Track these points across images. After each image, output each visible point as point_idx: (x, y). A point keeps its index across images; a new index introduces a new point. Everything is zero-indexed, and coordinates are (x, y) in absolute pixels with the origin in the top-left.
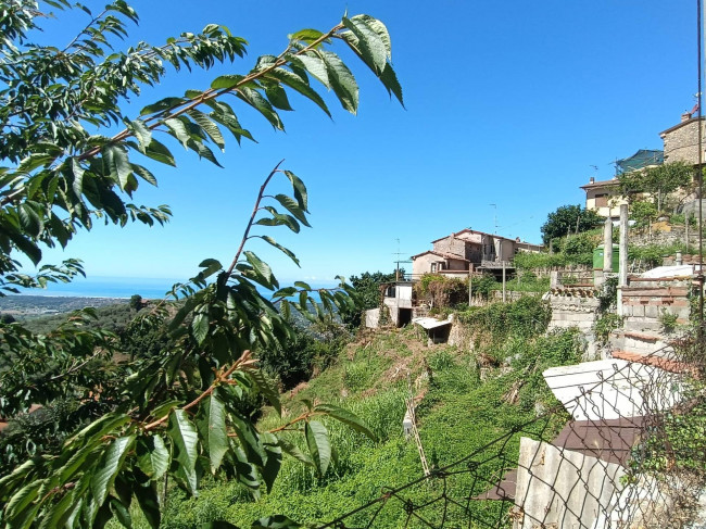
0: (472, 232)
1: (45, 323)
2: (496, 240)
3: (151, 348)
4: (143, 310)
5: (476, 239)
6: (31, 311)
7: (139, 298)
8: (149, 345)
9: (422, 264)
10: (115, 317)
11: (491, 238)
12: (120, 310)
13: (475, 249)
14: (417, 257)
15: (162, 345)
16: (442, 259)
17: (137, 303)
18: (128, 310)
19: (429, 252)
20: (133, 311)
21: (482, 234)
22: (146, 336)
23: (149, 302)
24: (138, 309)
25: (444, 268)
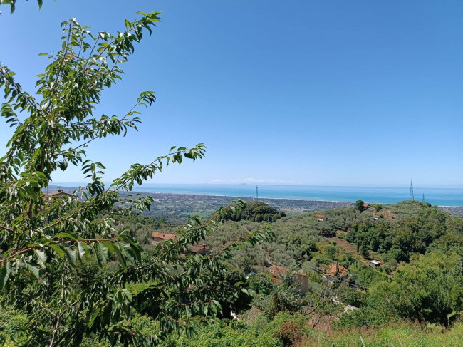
1: (301, 218)
3: (372, 242)
4: (365, 212)
6: (296, 210)
7: (362, 203)
8: (371, 239)
10: (345, 216)
12: (348, 212)
15: (381, 240)
17: (361, 207)
18: (354, 212)
20: (358, 212)
22: (368, 232)
23: (369, 206)
24: (361, 211)
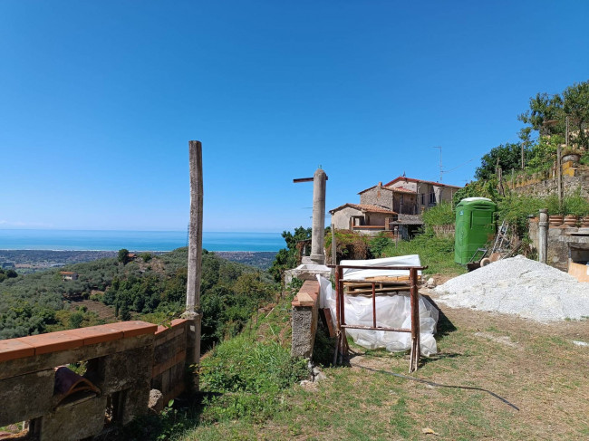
0: (406, 180)
1: (39, 278)
2: (436, 188)
3: (136, 301)
4: (130, 264)
5: (411, 188)
6: (41, 265)
7: (126, 252)
8: (134, 298)
9: (340, 219)
10: (103, 271)
11: (430, 185)
12: (108, 265)
13: (408, 200)
14: (335, 211)
15: (147, 298)
16: (360, 213)
17: (125, 257)
18: (116, 264)
19: (347, 206)
20: (120, 264)
21: (418, 182)
22: (131, 290)
23: (136, 256)
24: (125, 263)
25: (362, 223)
